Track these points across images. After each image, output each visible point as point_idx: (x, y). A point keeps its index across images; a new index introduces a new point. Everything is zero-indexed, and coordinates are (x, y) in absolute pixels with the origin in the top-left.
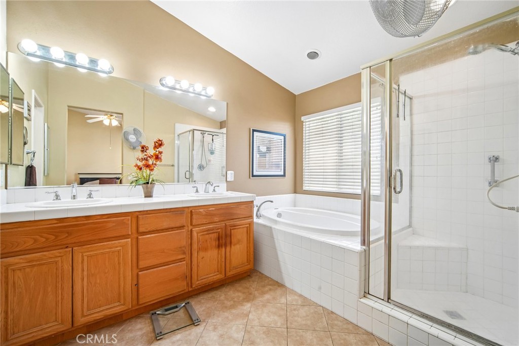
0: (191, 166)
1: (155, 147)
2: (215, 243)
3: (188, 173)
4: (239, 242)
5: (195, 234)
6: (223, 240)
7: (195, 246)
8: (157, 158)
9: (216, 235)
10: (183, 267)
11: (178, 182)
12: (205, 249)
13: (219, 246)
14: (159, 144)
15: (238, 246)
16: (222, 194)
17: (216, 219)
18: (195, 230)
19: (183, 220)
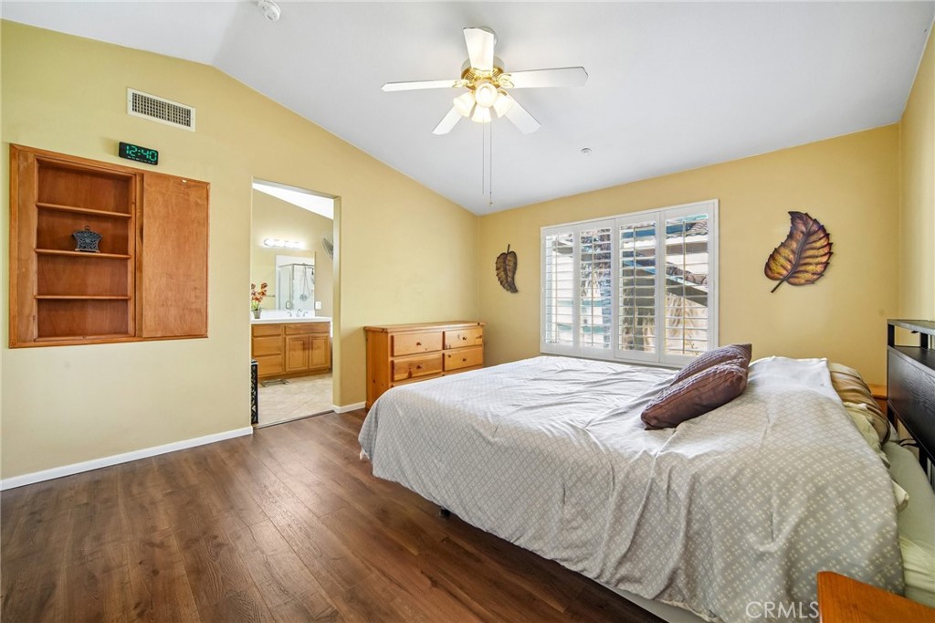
0: (291, 297)
1: (262, 288)
2: (301, 347)
3: (288, 303)
4: (319, 348)
5: (287, 340)
6: (307, 346)
7: (287, 347)
8: (263, 294)
9: (301, 342)
10: (280, 358)
11: (279, 308)
12: (295, 350)
13: (304, 349)
14: (264, 286)
15: (317, 351)
16: (310, 316)
17: (302, 332)
18: (287, 338)
19: (280, 331)
